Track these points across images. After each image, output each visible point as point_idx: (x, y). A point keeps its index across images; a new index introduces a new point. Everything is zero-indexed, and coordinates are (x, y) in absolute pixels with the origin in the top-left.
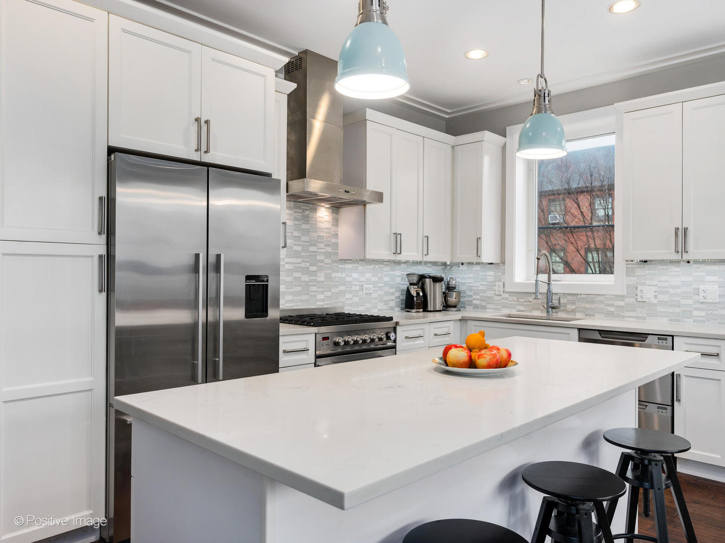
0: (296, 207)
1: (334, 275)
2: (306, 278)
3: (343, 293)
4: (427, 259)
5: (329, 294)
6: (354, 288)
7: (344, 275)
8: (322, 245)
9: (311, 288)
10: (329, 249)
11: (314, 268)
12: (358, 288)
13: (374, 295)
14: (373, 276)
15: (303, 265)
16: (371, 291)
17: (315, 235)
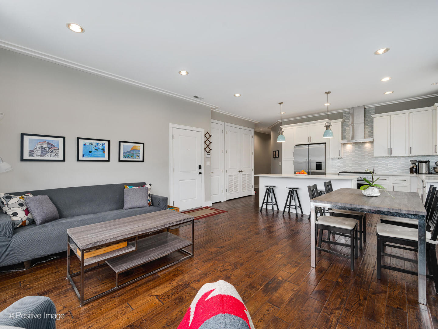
0: (355, 145)
1: (372, 161)
2: (360, 163)
3: (378, 167)
4: (410, 155)
5: (370, 167)
6: (382, 165)
7: (377, 161)
8: (367, 154)
9: (362, 165)
10: (370, 155)
11: (364, 160)
12: (385, 165)
13: (394, 168)
14: (393, 161)
15: (359, 159)
16: (393, 166)
17: (364, 151)
